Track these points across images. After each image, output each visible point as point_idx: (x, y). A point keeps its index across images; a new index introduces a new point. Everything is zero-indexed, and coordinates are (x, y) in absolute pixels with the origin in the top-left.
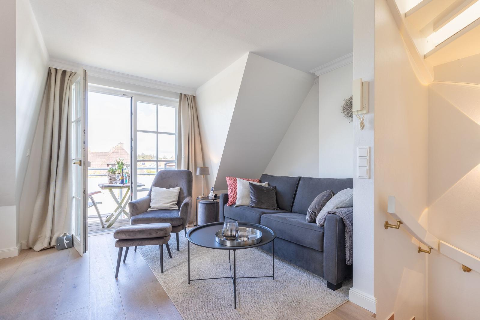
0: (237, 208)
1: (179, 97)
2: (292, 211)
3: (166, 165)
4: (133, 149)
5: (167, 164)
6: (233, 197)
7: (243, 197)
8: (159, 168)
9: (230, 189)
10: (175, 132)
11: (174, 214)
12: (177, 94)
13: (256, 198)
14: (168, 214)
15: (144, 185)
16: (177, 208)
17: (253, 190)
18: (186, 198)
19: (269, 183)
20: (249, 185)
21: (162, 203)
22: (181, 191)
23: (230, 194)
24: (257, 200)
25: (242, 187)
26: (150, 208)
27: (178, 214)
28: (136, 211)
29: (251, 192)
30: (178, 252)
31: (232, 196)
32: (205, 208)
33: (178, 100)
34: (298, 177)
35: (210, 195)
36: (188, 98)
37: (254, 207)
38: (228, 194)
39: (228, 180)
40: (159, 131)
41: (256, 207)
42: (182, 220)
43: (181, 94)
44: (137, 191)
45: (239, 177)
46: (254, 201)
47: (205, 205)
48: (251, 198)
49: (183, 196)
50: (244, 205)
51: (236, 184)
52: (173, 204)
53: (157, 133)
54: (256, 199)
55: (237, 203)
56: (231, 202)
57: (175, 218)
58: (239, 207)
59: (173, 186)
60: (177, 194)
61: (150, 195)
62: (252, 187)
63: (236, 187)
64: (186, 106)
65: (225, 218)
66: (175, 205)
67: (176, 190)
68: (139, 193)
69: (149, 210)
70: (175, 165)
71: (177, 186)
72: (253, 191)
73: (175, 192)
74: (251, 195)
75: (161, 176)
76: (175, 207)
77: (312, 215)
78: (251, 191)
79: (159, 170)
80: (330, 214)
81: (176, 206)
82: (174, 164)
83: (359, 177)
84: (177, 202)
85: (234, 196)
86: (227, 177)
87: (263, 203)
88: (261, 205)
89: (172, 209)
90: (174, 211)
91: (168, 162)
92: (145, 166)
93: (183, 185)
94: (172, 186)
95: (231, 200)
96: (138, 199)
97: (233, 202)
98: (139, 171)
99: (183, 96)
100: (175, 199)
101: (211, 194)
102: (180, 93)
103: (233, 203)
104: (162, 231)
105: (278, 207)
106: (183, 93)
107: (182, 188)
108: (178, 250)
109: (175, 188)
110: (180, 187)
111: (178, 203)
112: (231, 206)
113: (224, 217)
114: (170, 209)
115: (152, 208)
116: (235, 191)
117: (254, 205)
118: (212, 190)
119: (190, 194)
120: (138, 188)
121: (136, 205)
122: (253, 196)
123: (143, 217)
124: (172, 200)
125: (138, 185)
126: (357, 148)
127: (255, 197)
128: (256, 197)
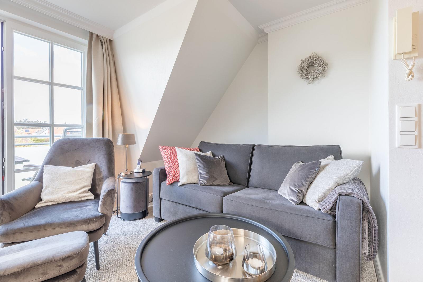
0: (183, 187)
1: (88, 38)
2: (249, 186)
3: (66, 131)
4: (6, 106)
5: (68, 130)
6: (174, 173)
7: (188, 172)
8: (55, 135)
9: (169, 163)
10: (81, 86)
11: (90, 209)
12: (85, 31)
13: (207, 173)
14: (78, 212)
15: (29, 161)
16: (93, 197)
17: (202, 162)
18: (105, 180)
19: (213, 152)
20: (195, 156)
21: (66, 192)
22: (97, 170)
23: (169, 168)
24: (209, 175)
25: (185, 159)
26: (41, 202)
27: (96, 209)
28: (9, 213)
29: (199, 166)
30: (98, 272)
31: (172, 171)
32: (132, 189)
33: (87, 42)
34: (251, 145)
35: (135, 170)
36: (103, 40)
37: (205, 185)
38: (165, 169)
39: (163, 151)
40: (54, 82)
41: (208, 184)
42: (104, 218)
43: (92, 34)
44: (13, 172)
45: (179, 147)
46: (204, 177)
47: (132, 184)
48: (200, 173)
49: (101, 176)
50: (192, 182)
51: (175, 155)
52: (85, 192)
53: (51, 84)
54: (207, 175)
55: (182, 181)
56: (172, 179)
57: (94, 218)
58: (186, 186)
59: (83, 162)
60: (90, 175)
61: (40, 179)
62: (199, 159)
63: (176, 160)
64: (99, 52)
65: (162, 201)
66: (88, 192)
67: (88, 168)
68: (18, 177)
69: (38, 205)
70: (82, 132)
71: (89, 162)
72: (202, 164)
73: (88, 172)
74: (200, 169)
75: (62, 149)
76: (89, 196)
77: (299, 195)
78: (199, 164)
79: (56, 139)
80: (342, 195)
81: (90, 193)
82: (80, 130)
83: (402, 147)
84: (90, 187)
85: (174, 171)
86: (161, 146)
87: (216, 179)
88: (214, 181)
89: (83, 199)
90: (87, 203)
91: (69, 127)
92: (29, 134)
93: (100, 160)
94: (81, 162)
95: (172, 177)
96: (15, 189)
97: (174, 179)
98: (17, 141)
99: (94, 36)
100: (88, 183)
101: (137, 169)
102: (90, 32)
103: (175, 181)
104: (73, 260)
105: (231, 182)
106: (95, 32)
107: (99, 164)
108: (98, 268)
109: (87, 166)
110: (95, 163)
111: (94, 189)
112: (171, 184)
113: (161, 199)
114: (80, 200)
115: (44, 203)
116: (175, 165)
117: (205, 181)
118: (139, 164)
119: (111, 173)
120: (17, 167)
121: (9, 203)
122: (203, 171)
123: (26, 224)
124: (82, 185)
125: (16, 160)
126: (397, 107)
127: (205, 172)
128: (207, 171)
